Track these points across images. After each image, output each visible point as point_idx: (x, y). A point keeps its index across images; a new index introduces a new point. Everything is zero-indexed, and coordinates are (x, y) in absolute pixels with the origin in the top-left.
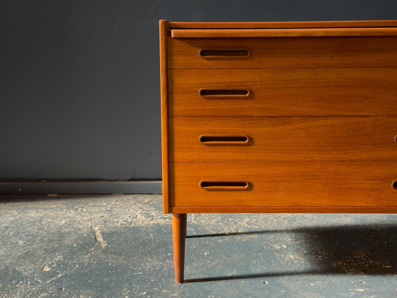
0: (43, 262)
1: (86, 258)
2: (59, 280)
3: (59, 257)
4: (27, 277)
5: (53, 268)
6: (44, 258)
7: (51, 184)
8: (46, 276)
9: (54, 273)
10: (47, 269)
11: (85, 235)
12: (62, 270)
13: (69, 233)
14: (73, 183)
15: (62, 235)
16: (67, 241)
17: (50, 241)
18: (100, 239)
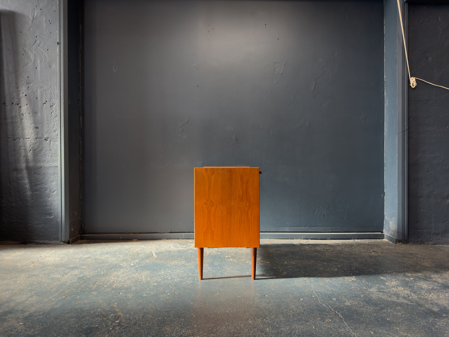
0: (131, 262)
1: (148, 261)
2: (137, 268)
3: (137, 261)
4: (124, 267)
5: (135, 264)
6: (131, 261)
7: (134, 234)
8: (131, 267)
9: (135, 266)
10: (132, 264)
11: (148, 254)
12: (138, 265)
13: (141, 253)
14: (146, 234)
15: (138, 254)
16: (141, 256)
17: (134, 256)
18: (154, 255)
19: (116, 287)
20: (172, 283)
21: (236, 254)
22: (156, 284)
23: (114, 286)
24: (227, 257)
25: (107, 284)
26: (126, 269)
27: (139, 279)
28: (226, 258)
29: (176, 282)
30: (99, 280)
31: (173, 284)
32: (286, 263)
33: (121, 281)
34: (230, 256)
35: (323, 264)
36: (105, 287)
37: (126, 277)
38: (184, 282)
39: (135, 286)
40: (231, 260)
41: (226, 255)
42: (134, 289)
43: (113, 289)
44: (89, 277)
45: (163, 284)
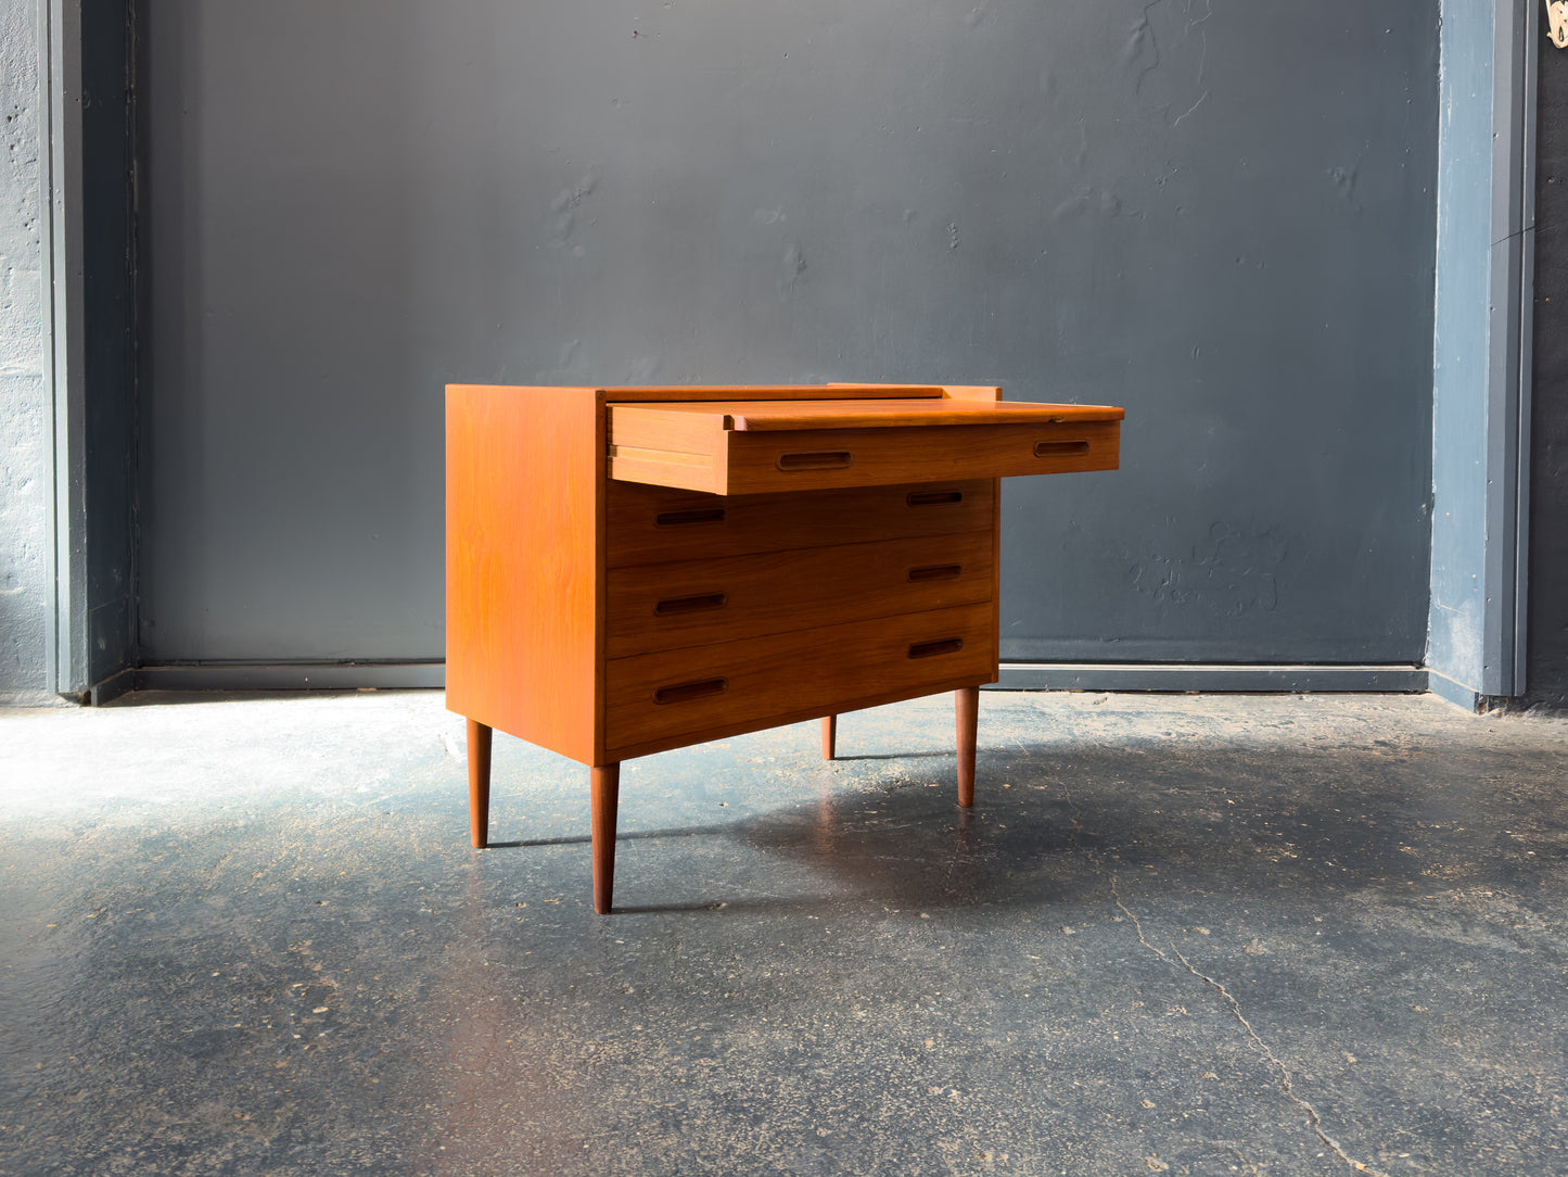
0: (356, 780)
2: (384, 802)
3: (383, 774)
4: (330, 800)
5: (375, 788)
6: (357, 777)
8: (361, 798)
9: (377, 795)
10: (363, 790)
12: (391, 790)
13: (399, 742)
15: (386, 746)
16: (396, 754)
17: (367, 753)
19: (303, 879)
20: (536, 864)
21: (796, 751)
22: (467, 866)
23: (295, 874)
24: (760, 760)
25: (266, 867)
26: (341, 808)
27: (395, 848)
28: (758, 766)
29: (550, 861)
30: (230, 850)
31: (539, 868)
32: (1007, 786)
33: (320, 853)
34: (773, 759)
35: (1163, 794)
36: (258, 879)
37: (339, 838)
38: (582, 858)
39: (381, 874)
40: (779, 772)
41: (756, 755)
42: (377, 885)
43: (292, 887)
44: (189, 841)
45: (496, 865)
